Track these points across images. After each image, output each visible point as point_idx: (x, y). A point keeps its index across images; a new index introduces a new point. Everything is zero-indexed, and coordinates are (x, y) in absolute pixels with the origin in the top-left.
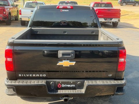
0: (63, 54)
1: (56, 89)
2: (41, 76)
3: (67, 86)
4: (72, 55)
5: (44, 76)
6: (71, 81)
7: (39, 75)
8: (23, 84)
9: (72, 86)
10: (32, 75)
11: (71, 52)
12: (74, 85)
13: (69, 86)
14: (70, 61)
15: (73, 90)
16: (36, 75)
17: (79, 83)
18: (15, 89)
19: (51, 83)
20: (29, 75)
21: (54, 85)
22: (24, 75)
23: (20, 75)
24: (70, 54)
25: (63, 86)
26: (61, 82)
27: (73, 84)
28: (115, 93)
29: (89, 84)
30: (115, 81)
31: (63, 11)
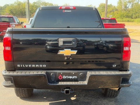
0: (64, 42)
1: (57, 81)
2: (41, 66)
3: (69, 78)
4: (74, 43)
5: (44, 66)
6: (73, 72)
7: (39, 66)
8: (21, 74)
9: (74, 77)
10: (32, 66)
11: (73, 40)
12: (76, 77)
13: (70, 77)
14: (71, 50)
15: (75, 82)
16: (35, 66)
17: (81, 74)
18: (13, 81)
19: (52, 74)
20: (28, 66)
21: (54, 77)
22: (22, 66)
23: (19, 66)
24: (72, 42)
25: (64, 77)
26: (62, 73)
27: (75, 75)
28: (121, 84)
29: (91, 74)
30: (120, 72)
31: (66, 11)
